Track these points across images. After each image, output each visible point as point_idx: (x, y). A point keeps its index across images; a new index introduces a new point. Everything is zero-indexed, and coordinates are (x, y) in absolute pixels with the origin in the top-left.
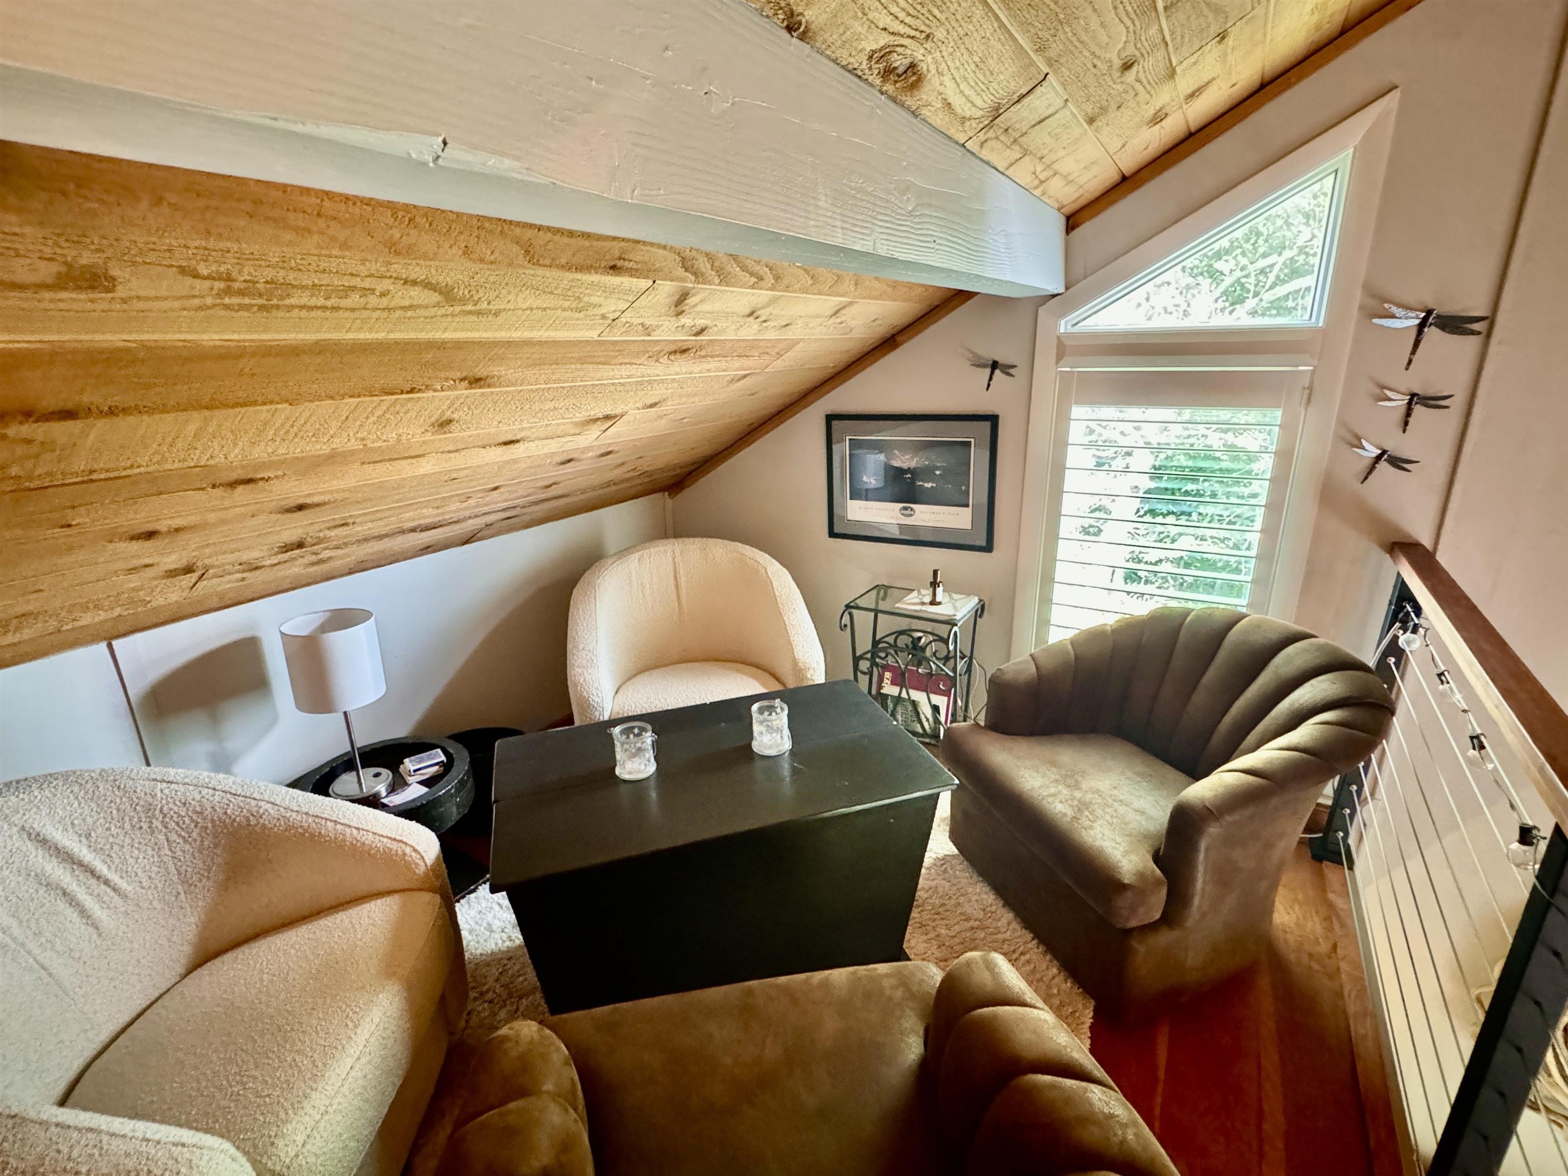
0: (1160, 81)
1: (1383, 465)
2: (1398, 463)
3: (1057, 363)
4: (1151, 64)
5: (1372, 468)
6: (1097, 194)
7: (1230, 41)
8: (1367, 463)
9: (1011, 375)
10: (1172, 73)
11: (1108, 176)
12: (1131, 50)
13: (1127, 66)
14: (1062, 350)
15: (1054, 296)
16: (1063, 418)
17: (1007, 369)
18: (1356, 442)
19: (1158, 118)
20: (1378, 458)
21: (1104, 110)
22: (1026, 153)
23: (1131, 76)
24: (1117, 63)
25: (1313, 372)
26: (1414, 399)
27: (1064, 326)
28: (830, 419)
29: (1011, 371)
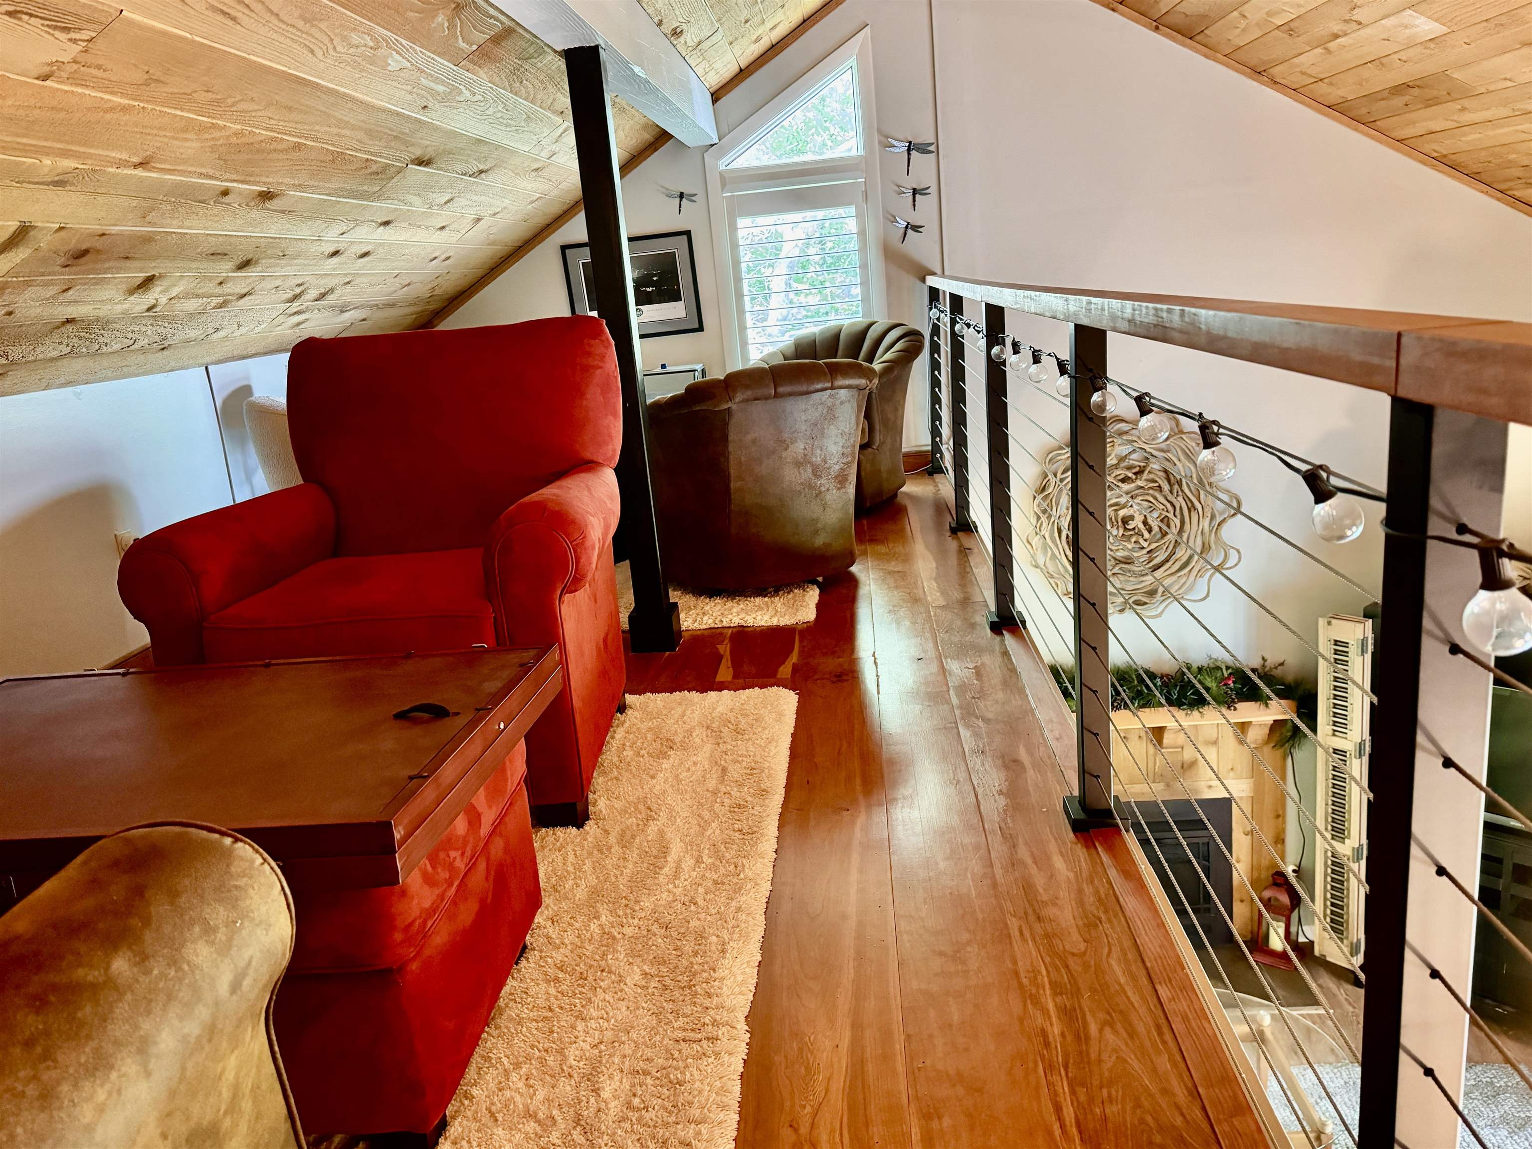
0: (760, 25)
1: (910, 231)
2: (916, 228)
3: (723, 189)
4: (757, 19)
5: (905, 234)
6: (728, 80)
7: (786, 7)
8: (902, 231)
9: (695, 201)
10: (763, 22)
11: (733, 69)
12: (749, 16)
13: (746, 22)
14: (725, 180)
15: (712, 145)
16: (733, 228)
17: (691, 197)
18: (892, 219)
19: (758, 40)
20: (907, 227)
21: (736, 39)
22: (704, 59)
23: (748, 25)
24: (743, 21)
25: (865, 182)
26: (915, 192)
27: (722, 166)
28: (564, 248)
29: (693, 198)
